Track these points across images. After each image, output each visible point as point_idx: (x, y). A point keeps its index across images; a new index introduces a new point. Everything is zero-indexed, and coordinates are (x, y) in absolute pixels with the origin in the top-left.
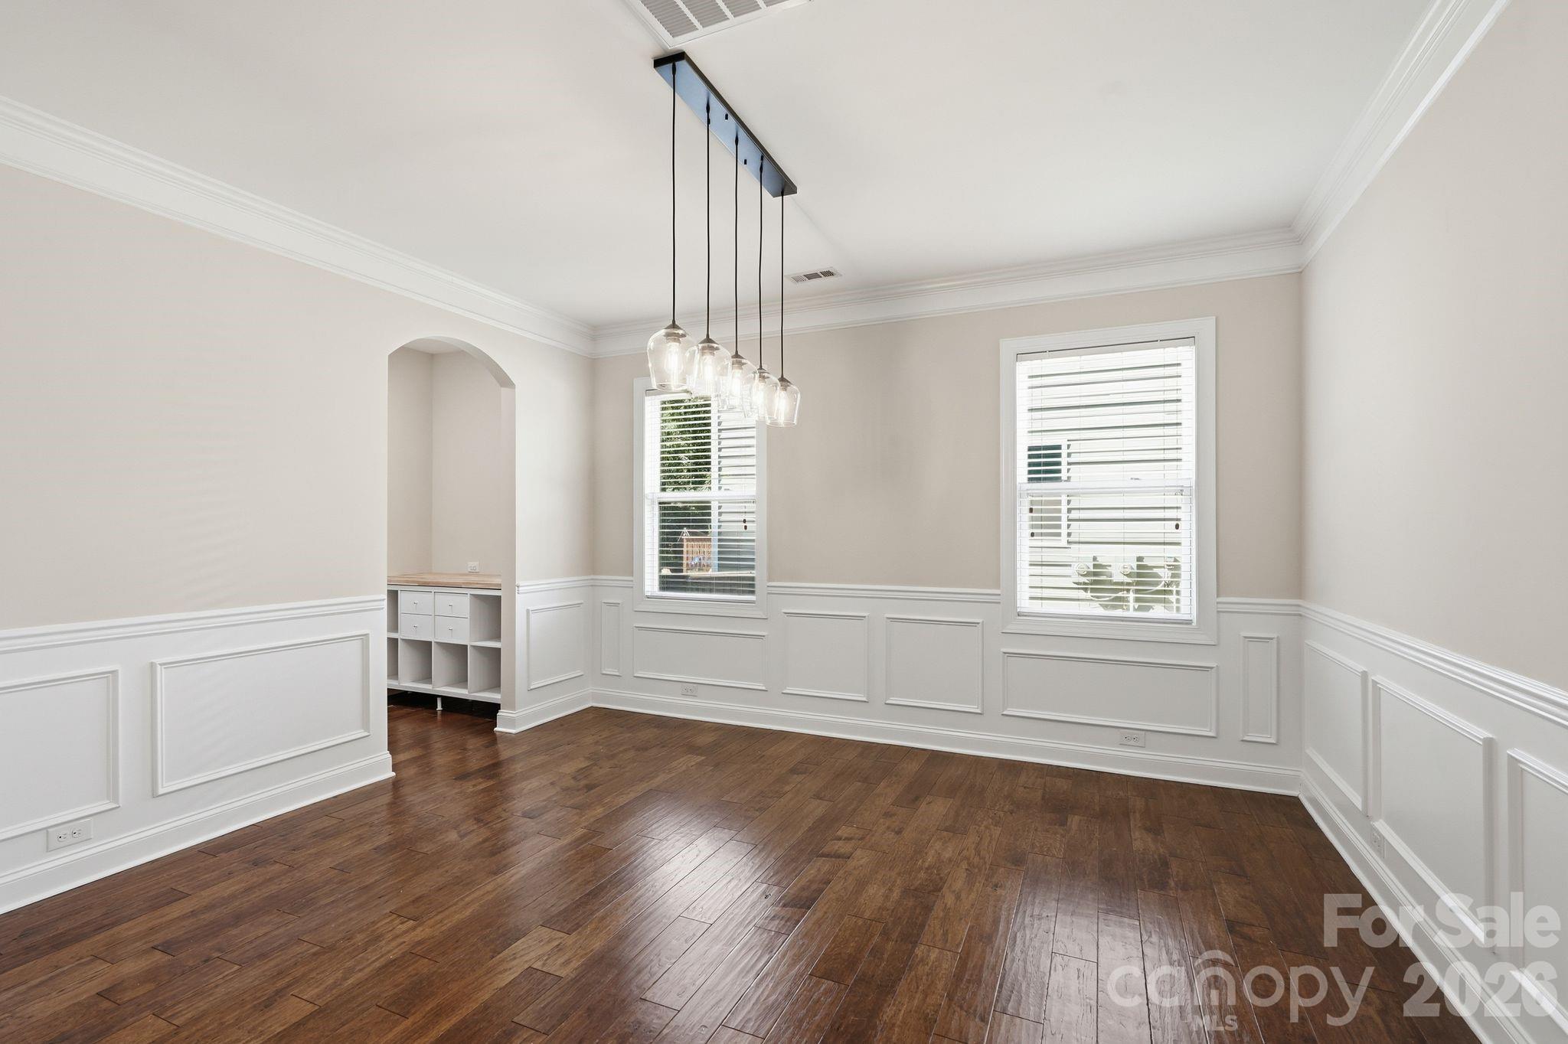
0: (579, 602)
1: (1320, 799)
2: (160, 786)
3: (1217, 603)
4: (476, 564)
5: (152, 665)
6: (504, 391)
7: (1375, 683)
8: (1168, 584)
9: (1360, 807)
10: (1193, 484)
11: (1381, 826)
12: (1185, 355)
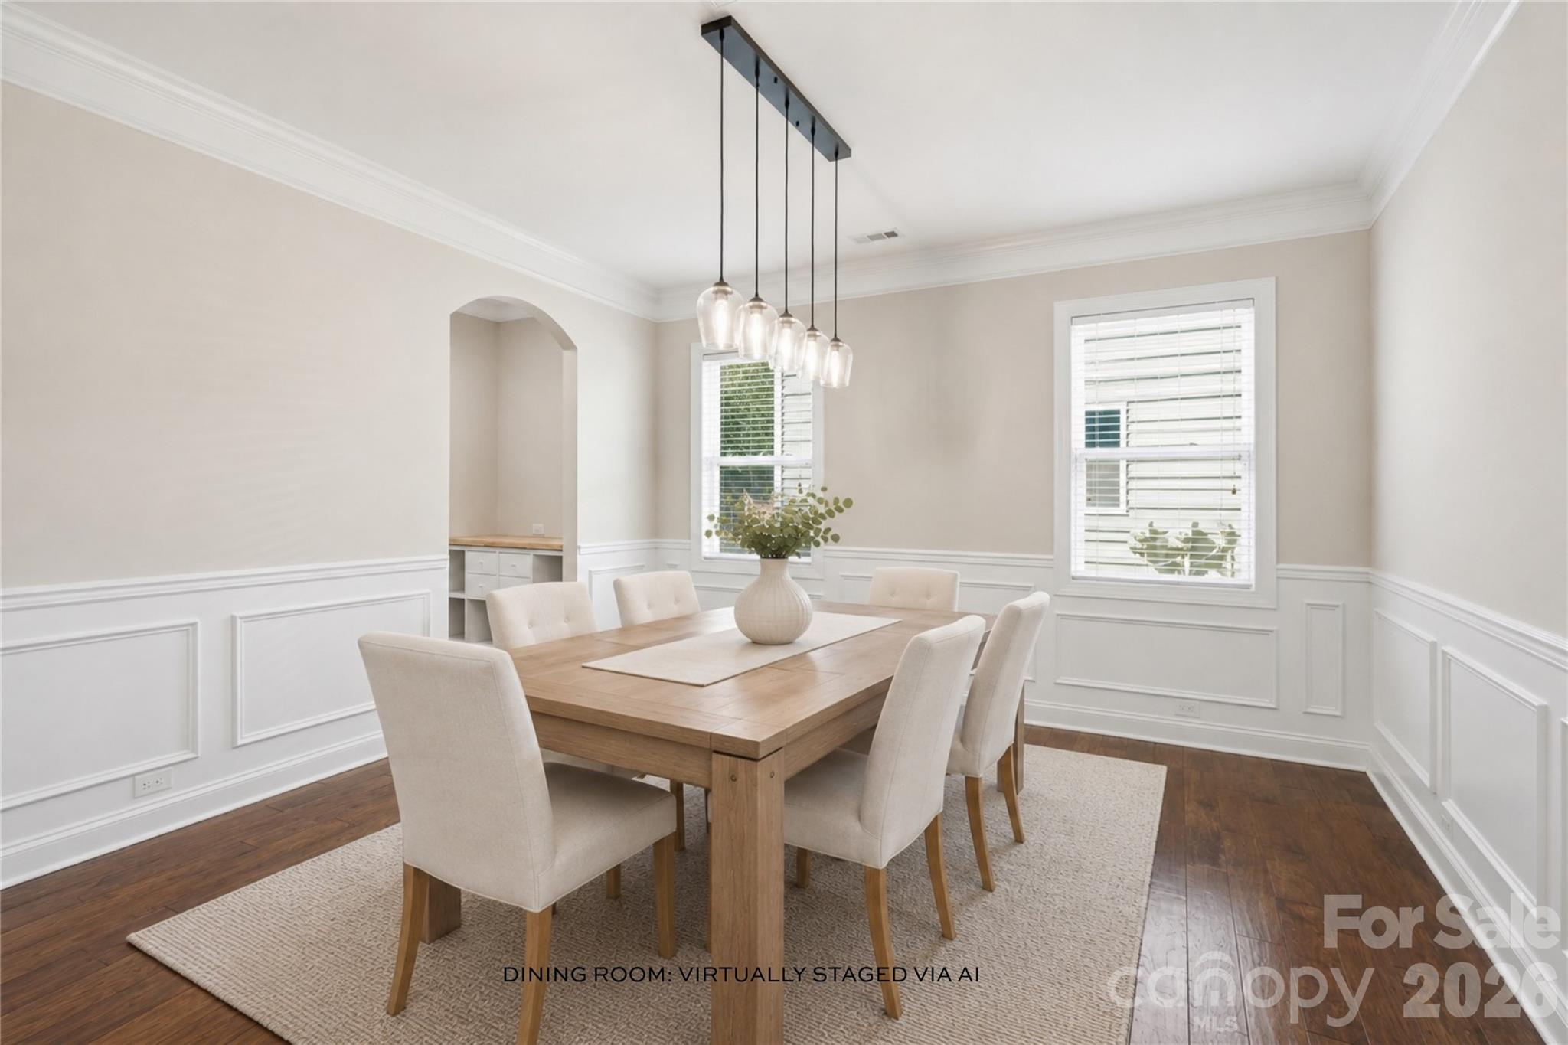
0: (641, 564)
1: (1388, 775)
2: (239, 737)
3: (1278, 569)
4: (541, 525)
5: (233, 619)
6: (566, 354)
7: (1444, 653)
8: (1224, 550)
9: (1427, 783)
10: (1252, 448)
11: (1451, 806)
12: (1245, 317)
